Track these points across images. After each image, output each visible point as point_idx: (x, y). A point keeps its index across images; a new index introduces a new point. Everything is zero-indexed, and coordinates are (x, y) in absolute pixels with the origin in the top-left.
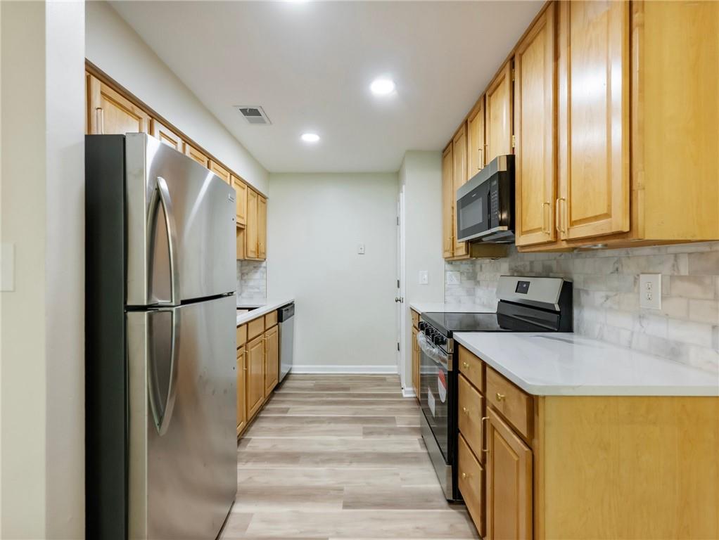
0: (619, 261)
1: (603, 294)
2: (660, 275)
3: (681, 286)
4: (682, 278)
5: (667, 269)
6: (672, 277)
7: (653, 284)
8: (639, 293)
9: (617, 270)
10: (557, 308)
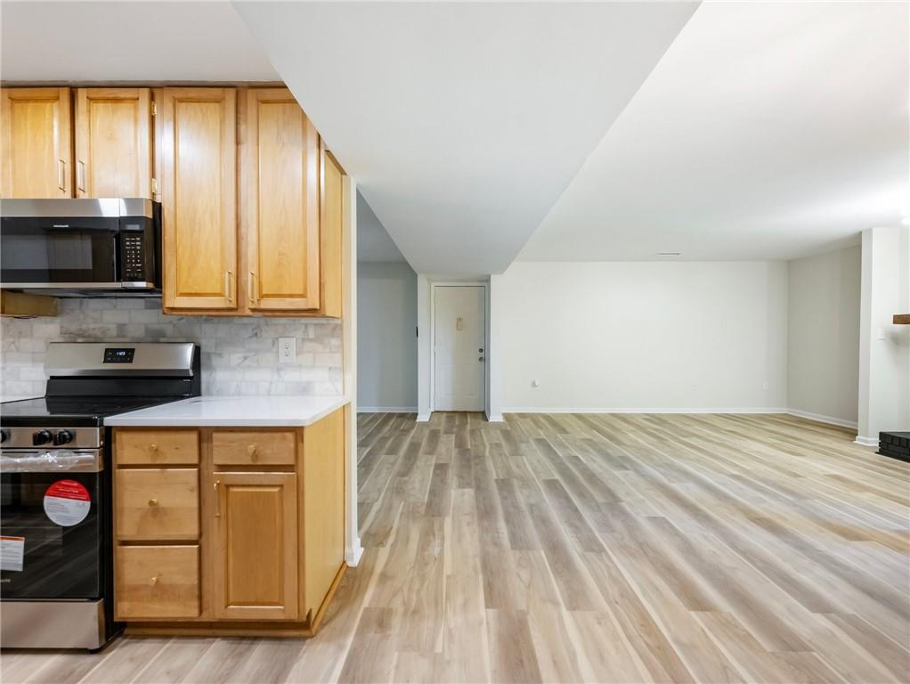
0: (258, 327)
1: (241, 355)
2: (294, 339)
3: (309, 345)
4: (310, 340)
5: (300, 334)
6: (303, 340)
7: (288, 344)
8: (278, 352)
9: (256, 334)
10: (191, 374)
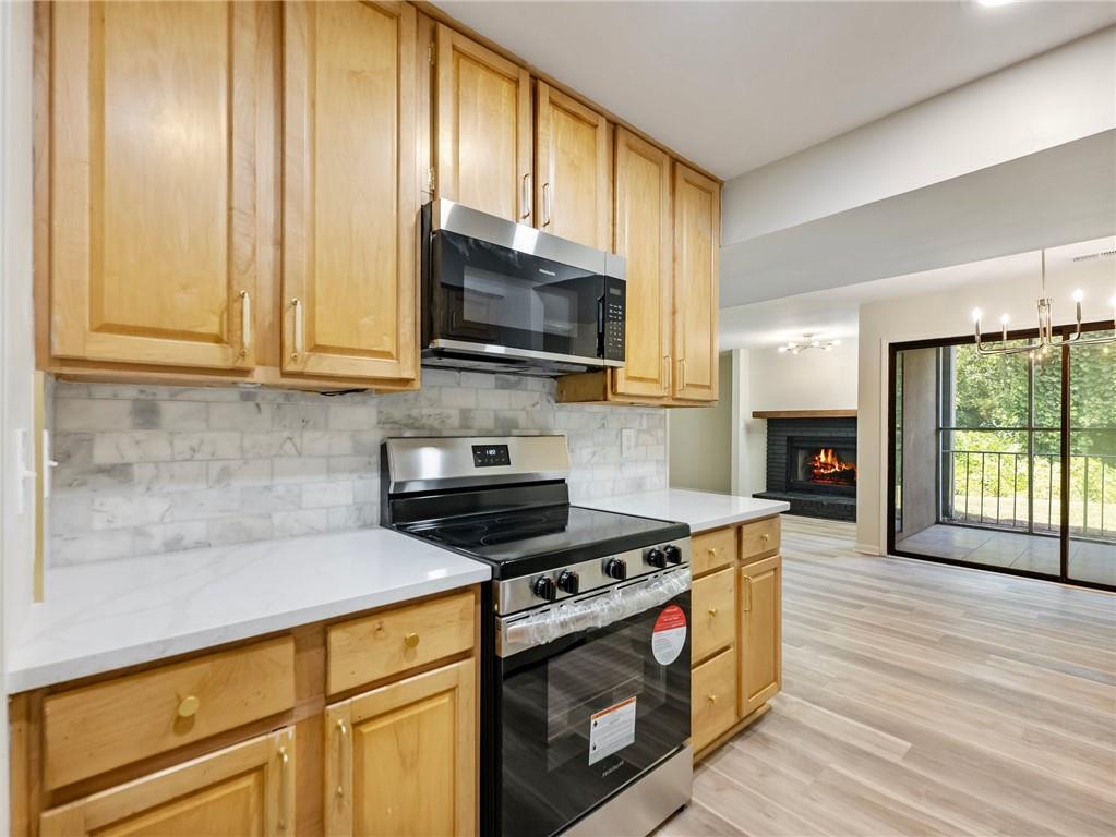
0: (606, 418)
1: (590, 450)
2: (633, 431)
3: (643, 437)
4: (644, 431)
5: (637, 425)
6: (639, 431)
7: (629, 436)
8: (621, 445)
9: (604, 425)
